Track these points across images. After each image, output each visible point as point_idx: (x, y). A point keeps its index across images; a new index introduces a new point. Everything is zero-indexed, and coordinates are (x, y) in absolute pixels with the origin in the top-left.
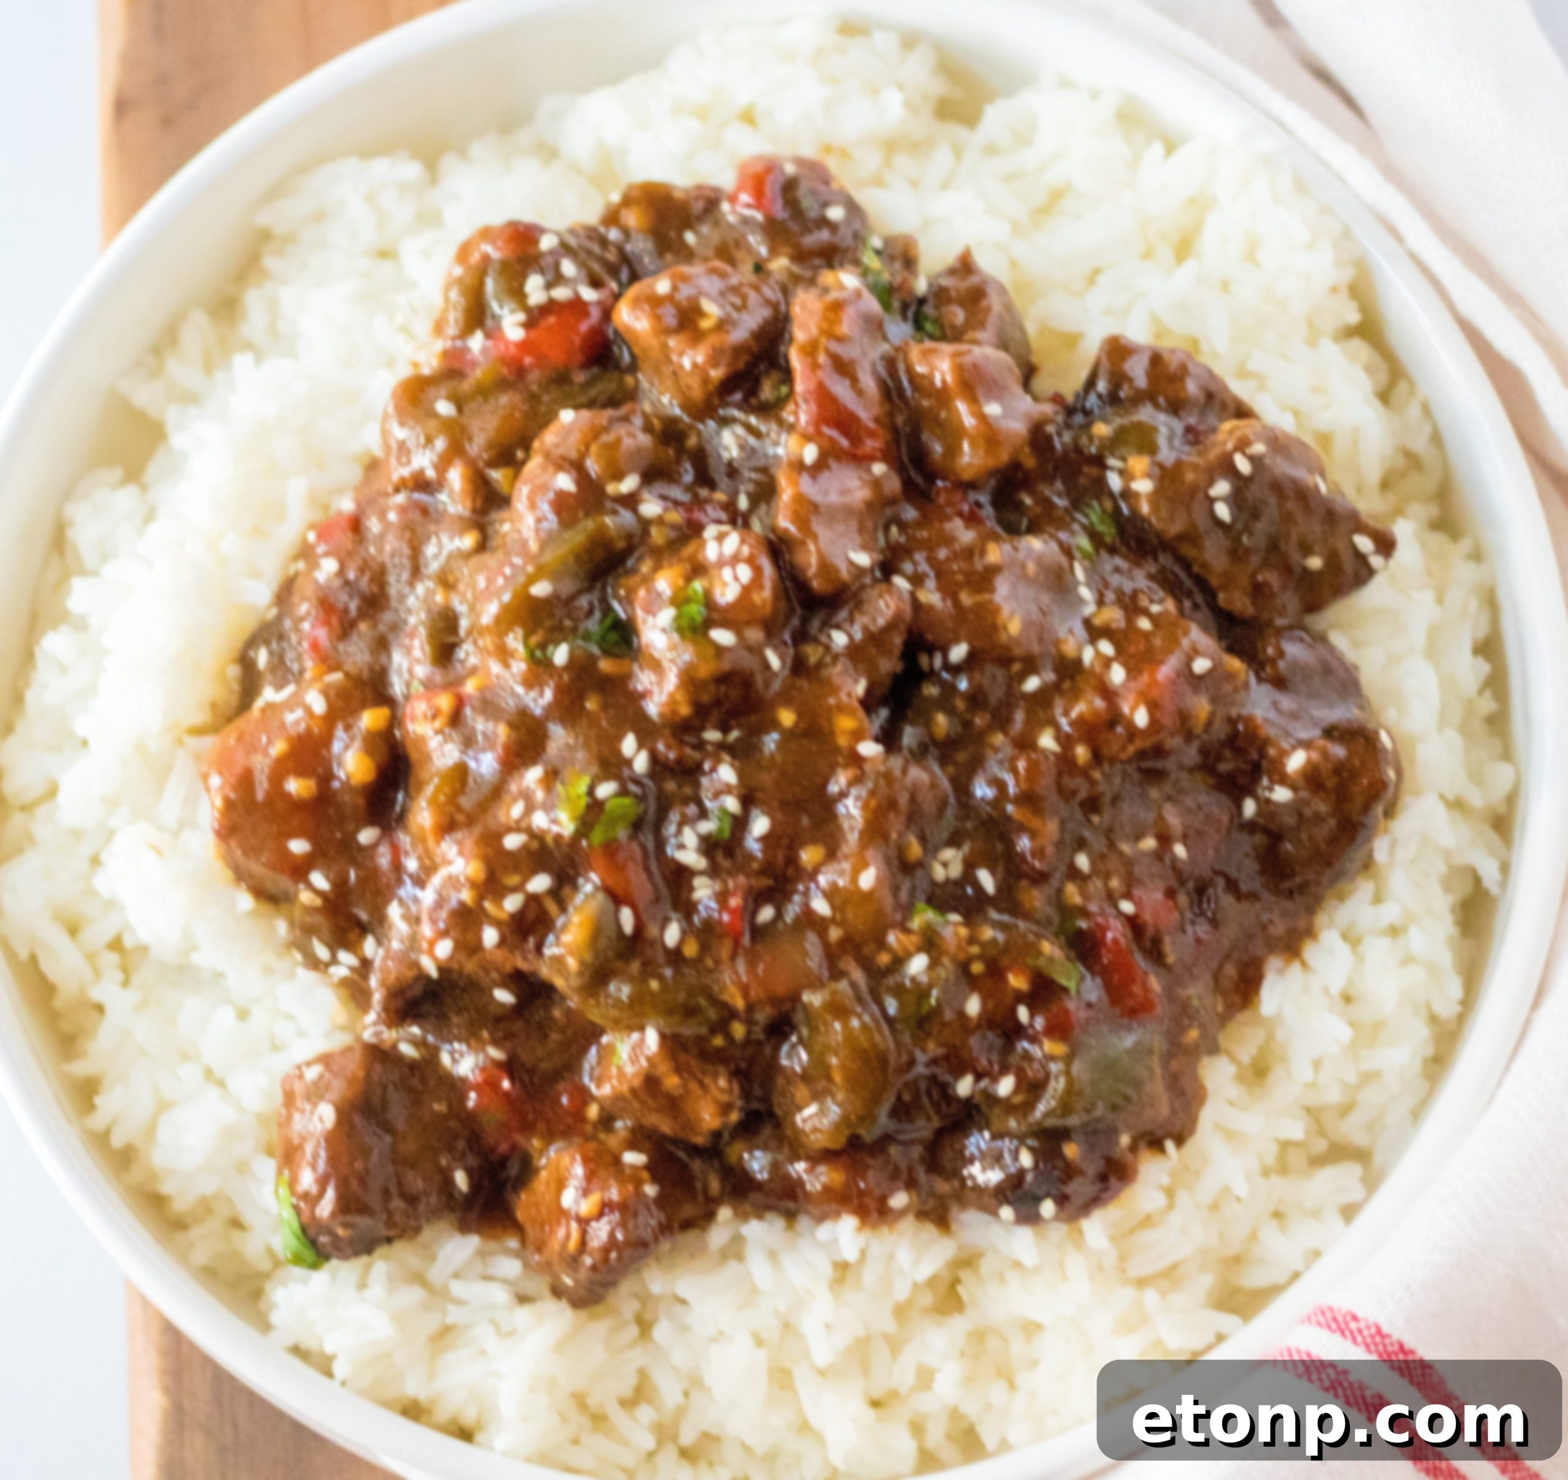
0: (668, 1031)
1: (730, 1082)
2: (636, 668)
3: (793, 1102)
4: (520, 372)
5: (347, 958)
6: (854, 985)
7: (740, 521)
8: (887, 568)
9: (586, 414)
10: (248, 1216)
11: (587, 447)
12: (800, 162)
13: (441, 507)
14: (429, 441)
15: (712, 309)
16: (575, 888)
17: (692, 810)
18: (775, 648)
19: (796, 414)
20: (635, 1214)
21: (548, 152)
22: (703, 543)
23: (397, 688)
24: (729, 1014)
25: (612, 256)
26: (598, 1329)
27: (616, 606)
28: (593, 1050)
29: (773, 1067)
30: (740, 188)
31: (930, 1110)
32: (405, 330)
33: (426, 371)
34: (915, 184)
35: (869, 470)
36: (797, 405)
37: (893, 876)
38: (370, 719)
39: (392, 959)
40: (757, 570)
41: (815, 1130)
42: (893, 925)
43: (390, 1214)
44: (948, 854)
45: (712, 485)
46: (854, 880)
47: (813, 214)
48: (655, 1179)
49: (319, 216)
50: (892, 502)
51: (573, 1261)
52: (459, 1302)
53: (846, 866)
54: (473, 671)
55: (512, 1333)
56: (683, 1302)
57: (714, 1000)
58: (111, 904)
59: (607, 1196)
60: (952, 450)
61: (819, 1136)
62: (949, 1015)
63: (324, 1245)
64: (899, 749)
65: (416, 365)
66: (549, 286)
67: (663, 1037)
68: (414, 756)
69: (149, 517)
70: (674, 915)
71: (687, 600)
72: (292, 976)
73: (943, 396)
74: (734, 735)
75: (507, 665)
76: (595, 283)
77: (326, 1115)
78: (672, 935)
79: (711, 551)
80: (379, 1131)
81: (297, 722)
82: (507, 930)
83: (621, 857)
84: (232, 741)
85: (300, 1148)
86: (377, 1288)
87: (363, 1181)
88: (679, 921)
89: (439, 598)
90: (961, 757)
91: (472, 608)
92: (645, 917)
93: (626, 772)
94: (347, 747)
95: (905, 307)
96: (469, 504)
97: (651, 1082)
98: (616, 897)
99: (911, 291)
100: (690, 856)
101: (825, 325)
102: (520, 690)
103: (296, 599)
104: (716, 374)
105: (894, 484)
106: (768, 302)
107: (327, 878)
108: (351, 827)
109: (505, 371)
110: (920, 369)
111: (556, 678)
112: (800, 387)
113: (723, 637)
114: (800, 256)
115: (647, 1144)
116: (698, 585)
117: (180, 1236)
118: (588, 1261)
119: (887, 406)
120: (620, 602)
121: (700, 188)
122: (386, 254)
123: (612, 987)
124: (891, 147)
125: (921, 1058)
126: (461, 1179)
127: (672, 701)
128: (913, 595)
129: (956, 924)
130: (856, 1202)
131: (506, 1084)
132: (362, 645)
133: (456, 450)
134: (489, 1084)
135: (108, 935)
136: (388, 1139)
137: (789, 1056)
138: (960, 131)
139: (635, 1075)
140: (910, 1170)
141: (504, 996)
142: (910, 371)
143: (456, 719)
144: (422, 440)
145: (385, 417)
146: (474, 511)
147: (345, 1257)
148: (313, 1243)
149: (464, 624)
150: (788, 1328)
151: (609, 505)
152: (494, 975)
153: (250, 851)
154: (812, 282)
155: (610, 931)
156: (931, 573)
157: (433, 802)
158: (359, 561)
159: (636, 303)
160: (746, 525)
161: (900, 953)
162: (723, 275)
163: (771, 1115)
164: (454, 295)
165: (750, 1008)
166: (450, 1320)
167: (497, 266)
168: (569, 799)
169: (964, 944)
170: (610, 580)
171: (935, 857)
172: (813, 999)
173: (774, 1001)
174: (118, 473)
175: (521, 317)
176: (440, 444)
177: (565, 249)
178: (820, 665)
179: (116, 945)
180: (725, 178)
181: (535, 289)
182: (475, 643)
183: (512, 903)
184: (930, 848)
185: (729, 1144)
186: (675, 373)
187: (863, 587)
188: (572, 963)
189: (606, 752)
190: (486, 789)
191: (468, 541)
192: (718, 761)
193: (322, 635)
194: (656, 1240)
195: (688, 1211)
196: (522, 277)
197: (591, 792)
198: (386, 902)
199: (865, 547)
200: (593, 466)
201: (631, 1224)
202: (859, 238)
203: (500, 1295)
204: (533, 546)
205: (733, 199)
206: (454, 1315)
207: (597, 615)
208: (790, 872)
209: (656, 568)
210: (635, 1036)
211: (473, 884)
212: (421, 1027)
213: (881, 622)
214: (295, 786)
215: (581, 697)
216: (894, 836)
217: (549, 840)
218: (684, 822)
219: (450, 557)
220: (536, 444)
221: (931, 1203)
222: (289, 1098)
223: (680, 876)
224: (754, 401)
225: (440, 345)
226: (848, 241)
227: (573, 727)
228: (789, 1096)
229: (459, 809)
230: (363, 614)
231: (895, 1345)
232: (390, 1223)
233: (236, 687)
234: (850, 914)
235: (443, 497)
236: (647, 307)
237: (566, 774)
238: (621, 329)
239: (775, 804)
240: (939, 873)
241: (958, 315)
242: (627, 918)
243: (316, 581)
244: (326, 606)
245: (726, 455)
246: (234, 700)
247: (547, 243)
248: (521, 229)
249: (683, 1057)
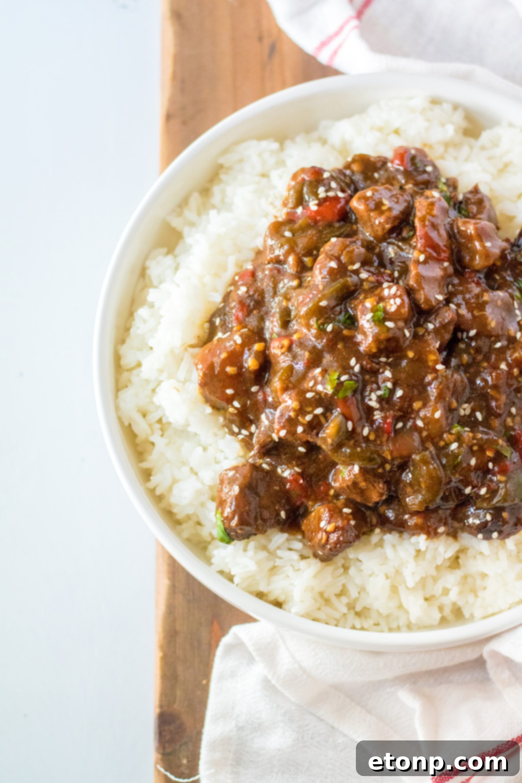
0: (362, 466)
1: (384, 486)
2: (356, 333)
3: (406, 493)
4: (316, 222)
5: (245, 432)
6: (431, 452)
7: (395, 281)
8: (448, 301)
9: (341, 239)
10: (203, 521)
11: (342, 252)
12: (417, 150)
13: (285, 270)
14: (282, 246)
15: (387, 203)
16: (332, 414)
17: (375, 386)
18: (408, 329)
19: (416, 242)
20: (347, 531)
21: (324, 142)
22: (383, 289)
23: (267, 336)
24: (385, 461)
25: (348, 180)
26: (330, 569)
27: (349, 310)
28: (333, 471)
29: (399, 481)
30: (395, 158)
31: (455, 499)
32: (272, 204)
33: (280, 219)
34: (456, 159)
35: (442, 264)
36: (417, 240)
37: (446, 414)
38: (258, 347)
39: (262, 434)
40: (403, 300)
41: (413, 504)
42: (446, 432)
43: (257, 526)
44: (466, 406)
45: (384, 267)
46: (433, 414)
47: (421, 169)
48: (354, 519)
49: (241, 161)
50: (450, 276)
51: (323, 547)
52: (280, 558)
53: (430, 409)
54: (296, 331)
55: (299, 570)
56: (360, 561)
57: (380, 455)
58: (158, 407)
59: (337, 524)
60: (473, 259)
61: (415, 506)
62: (464, 465)
63: (232, 535)
64: (450, 367)
65: (276, 217)
66: (327, 191)
67: (361, 468)
68: (273, 361)
69: (177, 268)
70: (366, 424)
71: (377, 310)
72: (224, 437)
73: (470, 238)
74: (391, 360)
75: (309, 331)
76: (343, 191)
77: (236, 489)
78: (366, 432)
79: (386, 292)
80: (254, 496)
81: (231, 346)
82: (305, 427)
83: (348, 403)
84: (207, 352)
85: (225, 501)
86: (251, 552)
87: (248, 514)
88: (368, 426)
89: (284, 303)
90: (472, 370)
91: (297, 309)
92: (356, 425)
93: (351, 372)
94: (249, 356)
95: (455, 204)
96: (295, 269)
97: (355, 484)
98: (347, 418)
99: (457, 199)
100: (374, 404)
101: (428, 211)
102: (313, 339)
103: (230, 300)
104: (388, 226)
105: (451, 270)
106: (406, 201)
107: (239, 403)
108: (249, 385)
109: (310, 221)
110: (463, 228)
111: (327, 336)
112: (418, 233)
113: (390, 324)
114: (416, 184)
115: (351, 505)
116: (381, 305)
117: (179, 527)
118: (329, 547)
119: (450, 241)
120: (351, 309)
121: (379, 157)
122: (264, 175)
123: (343, 450)
124: (447, 145)
125: (454, 479)
126: (283, 514)
127: (369, 346)
128: (457, 310)
129: (467, 431)
130: (426, 529)
131: (301, 481)
132: (255, 319)
133: (291, 250)
134: (295, 481)
135: (157, 418)
136: (258, 498)
137: (406, 477)
138: (472, 141)
139: (349, 480)
140: (446, 518)
141: (302, 449)
142: (458, 228)
143: (290, 349)
144: (279, 245)
145: (266, 236)
146: (297, 272)
147: (240, 540)
148: (229, 535)
149: (293, 314)
150: (398, 572)
151: (348, 273)
152: (299, 442)
153: (212, 392)
154: (422, 194)
155: (343, 429)
156: (464, 303)
157: (280, 379)
158: (254, 288)
159: (359, 199)
160: (397, 283)
161: (448, 442)
162: (390, 190)
163: (397, 497)
164: (292, 192)
165: (393, 459)
166: (276, 564)
167: (307, 183)
168: (331, 381)
169: (471, 439)
170: (348, 301)
171: (461, 407)
172: (416, 457)
173: (401, 457)
174: (165, 250)
175: (316, 202)
176: (286, 247)
177: (332, 178)
178: (423, 335)
179: (160, 421)
180: (389, 154)
181: (322, 192)
182: (297, 321)
183: (309, 418)
184: (460, 404)
185: (381, 506)
186: (372, 225)
187: (439, 308)
188: (329, 441)
189: (344, 364)
190: (300, 375)
191: (295, 283)
192: (385, 369)
193: (240, 314)
194: (354, 541)
195: (365, 529)
196: (317, 188)
197: (339, 379)
198: (262, 413)
199: (440, 293)
200: (343, 259)
201: (345, 535)
202: (438, 178)
203: (295, 556)
204: (321, 287)
205: (392, 162)
206: (278, 562)
207: (343, 313)
208: (409, 410)
209: (365, 298)
210: (350, 468)
211: (295, 410)
212: (271, 459)
213: (446, 321)
214: (230, 370)
215: (336, 344)
216: (447, 399)
217: (323, 395)
218: (371, 391)
219: (288, 288)
220: (322, 250)
221: (451, 530)
222: (222, 482)
223: (370, 410)
224: (400, 237)
225: (285, 210)
226: (433, 180)
227: (333, 354)
228: (404, 491)
229: (290, 382)
230: (255, 308)
231: (435, 580)
232: (257, 529)
233: (207, 331)
234: (430, 427)
235: (286, 266)
236: (363, 201)
237: (330, 371)
238: (353, 208)
239: (405, 386)
240: (462, 412)
241: (474, 209)
242: (350, 425)
243: (238, 294)
244: (242, 304)
245: (390, 256)
246: (206, 335)
247: (326, 175)
248: (317, 169)
249: (367, 476)
